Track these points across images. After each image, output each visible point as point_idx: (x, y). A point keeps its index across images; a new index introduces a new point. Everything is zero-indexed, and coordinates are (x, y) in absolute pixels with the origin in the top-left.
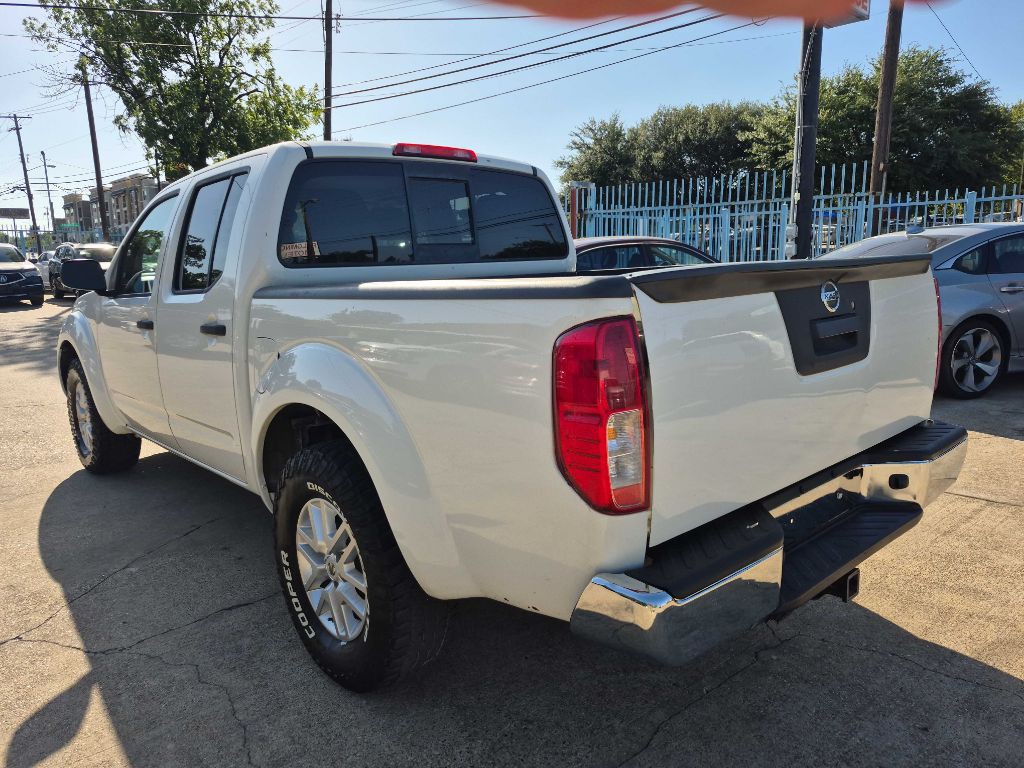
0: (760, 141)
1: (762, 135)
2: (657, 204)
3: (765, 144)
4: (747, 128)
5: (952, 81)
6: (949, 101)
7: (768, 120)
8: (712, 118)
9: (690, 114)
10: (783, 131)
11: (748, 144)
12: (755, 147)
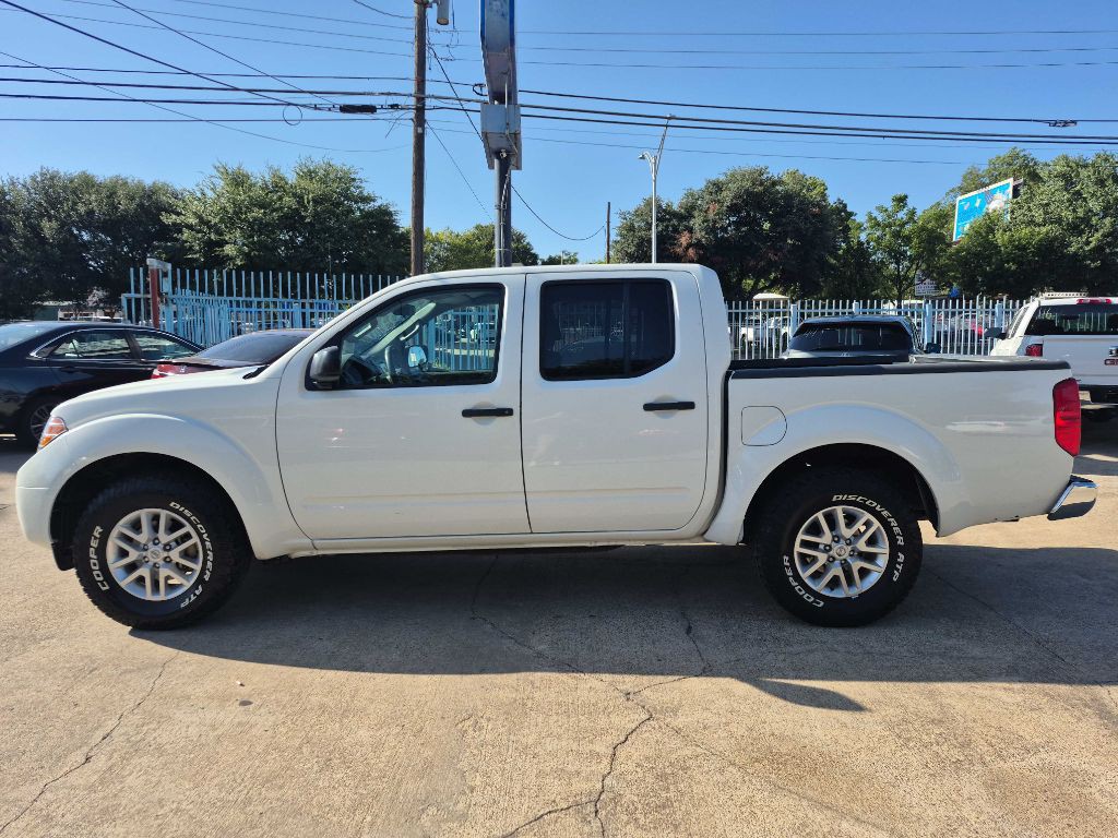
0: (190, 227)
1: (193, 221)
2: (267, 294)
3: (198, 232)
4: (171, 210)
5: (367, 199)
6: (367, 215)
7: (196, 206)
8: (120, 192)
9: (88, 183)
10: (217, 220)
11: (178, 228)
12: (186, 235)
